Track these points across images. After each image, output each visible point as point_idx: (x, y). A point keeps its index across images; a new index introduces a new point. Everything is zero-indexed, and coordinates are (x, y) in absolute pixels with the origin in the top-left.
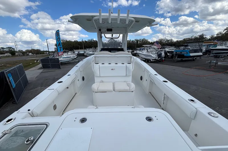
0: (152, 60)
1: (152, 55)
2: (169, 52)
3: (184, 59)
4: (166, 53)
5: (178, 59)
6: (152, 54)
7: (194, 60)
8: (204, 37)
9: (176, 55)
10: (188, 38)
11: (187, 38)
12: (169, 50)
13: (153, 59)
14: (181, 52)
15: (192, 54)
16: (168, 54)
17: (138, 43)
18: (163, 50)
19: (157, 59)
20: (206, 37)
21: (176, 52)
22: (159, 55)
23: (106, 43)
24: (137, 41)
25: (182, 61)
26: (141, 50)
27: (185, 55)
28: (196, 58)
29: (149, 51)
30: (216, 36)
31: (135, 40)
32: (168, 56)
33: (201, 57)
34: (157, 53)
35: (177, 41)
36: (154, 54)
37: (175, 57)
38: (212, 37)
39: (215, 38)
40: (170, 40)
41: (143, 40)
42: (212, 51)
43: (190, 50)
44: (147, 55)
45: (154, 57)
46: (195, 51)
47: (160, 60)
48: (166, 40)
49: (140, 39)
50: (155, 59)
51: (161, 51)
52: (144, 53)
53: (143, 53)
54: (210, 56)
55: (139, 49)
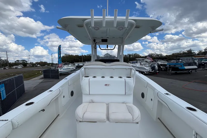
0: (145, 72)
1: (146, 68)
2: (162, 65)
3: (178, 72)
4: (159, 66)
5: (172, 71)
6: (145, 66)
7: (189, 73)
8: (192, 52)
9: (170, 68)
10: (177, 53)
11: (175, 53)
12: (162, 64)
13: (147, 72)
14: (175, 65)
15: (186, 67)
16: (161, 67)
17: (130, 57)
18: (156, 63)
19: (151, 71)
20: (194, 52)
21: (170, 65)
22: (153, 68)
23: (102, 57)
24: (130, 55)
25: (176, 74)
26: (134, 63)
27: (180, 68)
28: (191, 71)
29: (142, 63)
30: (204, 51)
31: (128, 54)
32: (161, 68)
33: (196, 70)
34: (151, 66)
35: (166, 55)
36: (148, 67)
37: (169, 70)
38: (199, 52)
39: (203, 53)
40: (160, 54)
41: (135, 55)
42: (205, 64)
43: (184, 63)
44: (141, 67)
45: (148, 70)
46: (190, 64)
47: (154, 72)
48: (156, 55)
49: (132, 54)
50: (149, 72)
51: (154, 64)
52: (138, 66)
53: (136, 65)
54: (205, 69)
55: (131, 62)
